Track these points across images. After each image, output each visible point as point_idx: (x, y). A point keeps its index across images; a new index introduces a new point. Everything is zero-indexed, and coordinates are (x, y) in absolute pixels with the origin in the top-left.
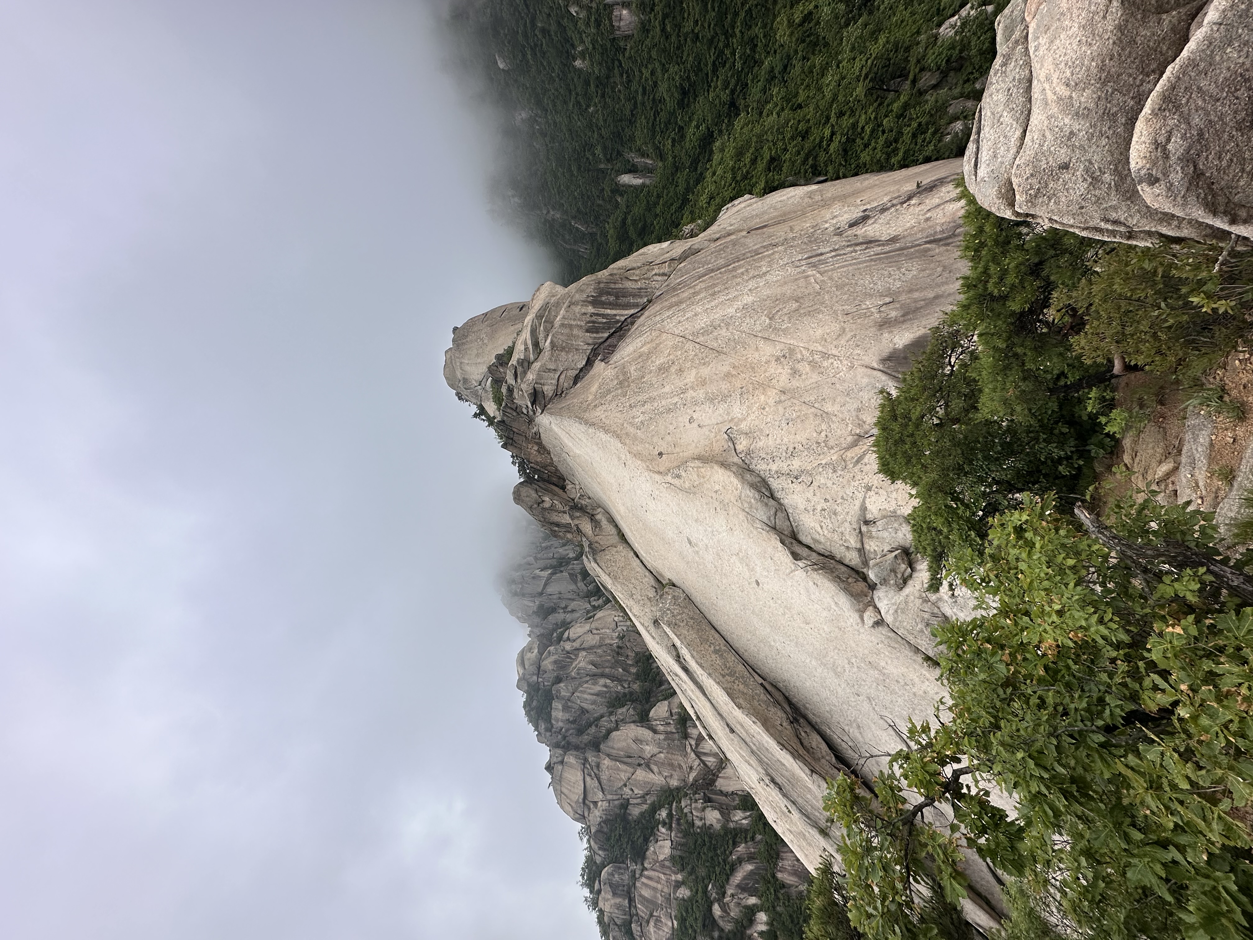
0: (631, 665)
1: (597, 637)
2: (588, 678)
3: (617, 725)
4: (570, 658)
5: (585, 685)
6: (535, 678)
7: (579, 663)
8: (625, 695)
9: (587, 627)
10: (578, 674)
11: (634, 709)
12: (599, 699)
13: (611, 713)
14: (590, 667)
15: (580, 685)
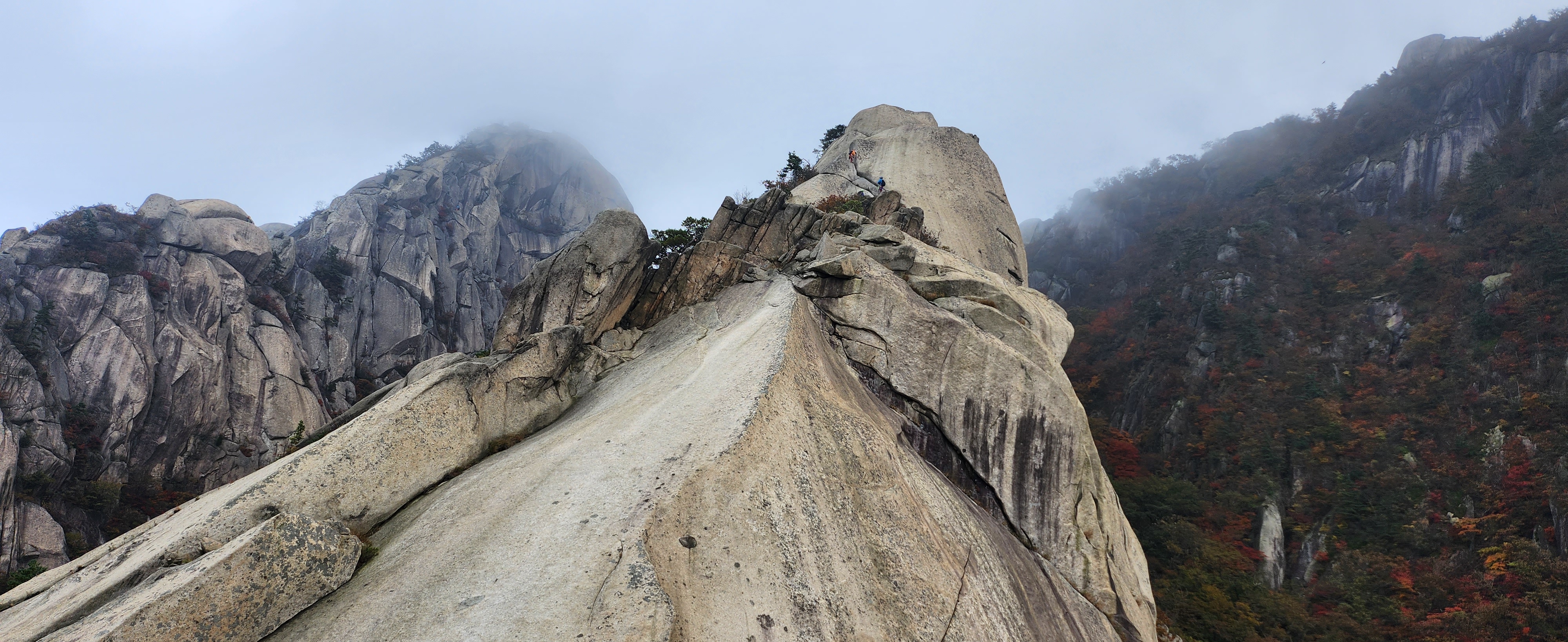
0: (170, 467)
1: (254, 390)
2: (151, 360)
3: (20, 423)
4: (210, 324)
5: (134, 353)
6: (171, 238)
7: (193, 343)
8: (96, 445)
9: (282, 367)
10: (166, 339)
11: (57, 466)
12: (93, 385)
13: (52, 408)
14: (181, 369)
15: (137, 341)
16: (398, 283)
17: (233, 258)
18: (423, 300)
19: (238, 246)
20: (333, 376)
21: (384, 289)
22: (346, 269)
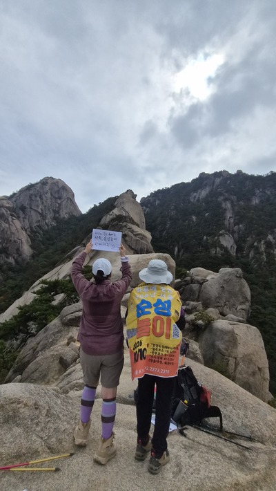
1: (14, 231)
7: (3, 224)
14: (2, 229)
16: (35, 210)
17: (7, 207)
18: (40, 213)
19: (7, 205)
20: (26, 228)
21: (33, 212)
22: (25, 208)
